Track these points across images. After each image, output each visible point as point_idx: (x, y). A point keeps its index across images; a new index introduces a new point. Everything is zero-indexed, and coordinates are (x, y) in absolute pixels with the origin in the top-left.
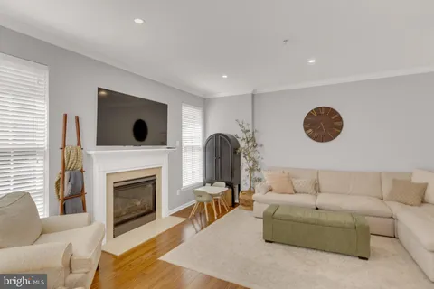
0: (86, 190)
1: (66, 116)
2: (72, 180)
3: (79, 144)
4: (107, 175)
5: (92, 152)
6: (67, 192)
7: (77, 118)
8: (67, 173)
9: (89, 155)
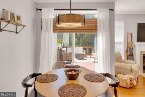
0: (134, 55)
1: (128, 33)
2: (130, 51)
3: (132, 41)
4: (141, 51)
5: (136, 44)
6: (129, 54)
7: (131, 34)
8: (128, 49)
9: (135, 45)
